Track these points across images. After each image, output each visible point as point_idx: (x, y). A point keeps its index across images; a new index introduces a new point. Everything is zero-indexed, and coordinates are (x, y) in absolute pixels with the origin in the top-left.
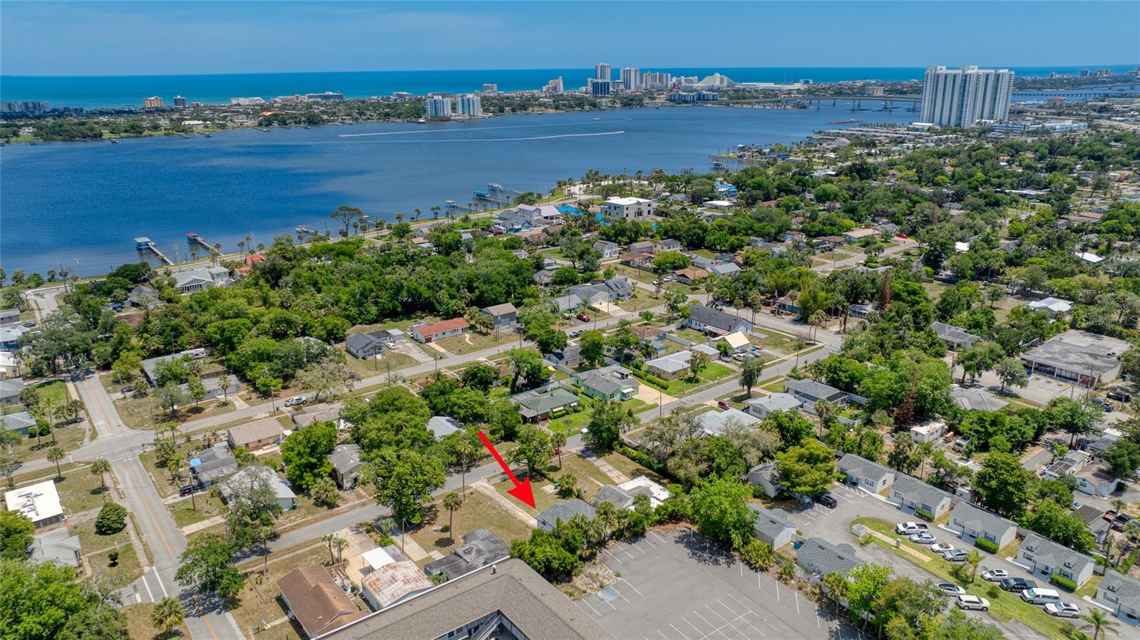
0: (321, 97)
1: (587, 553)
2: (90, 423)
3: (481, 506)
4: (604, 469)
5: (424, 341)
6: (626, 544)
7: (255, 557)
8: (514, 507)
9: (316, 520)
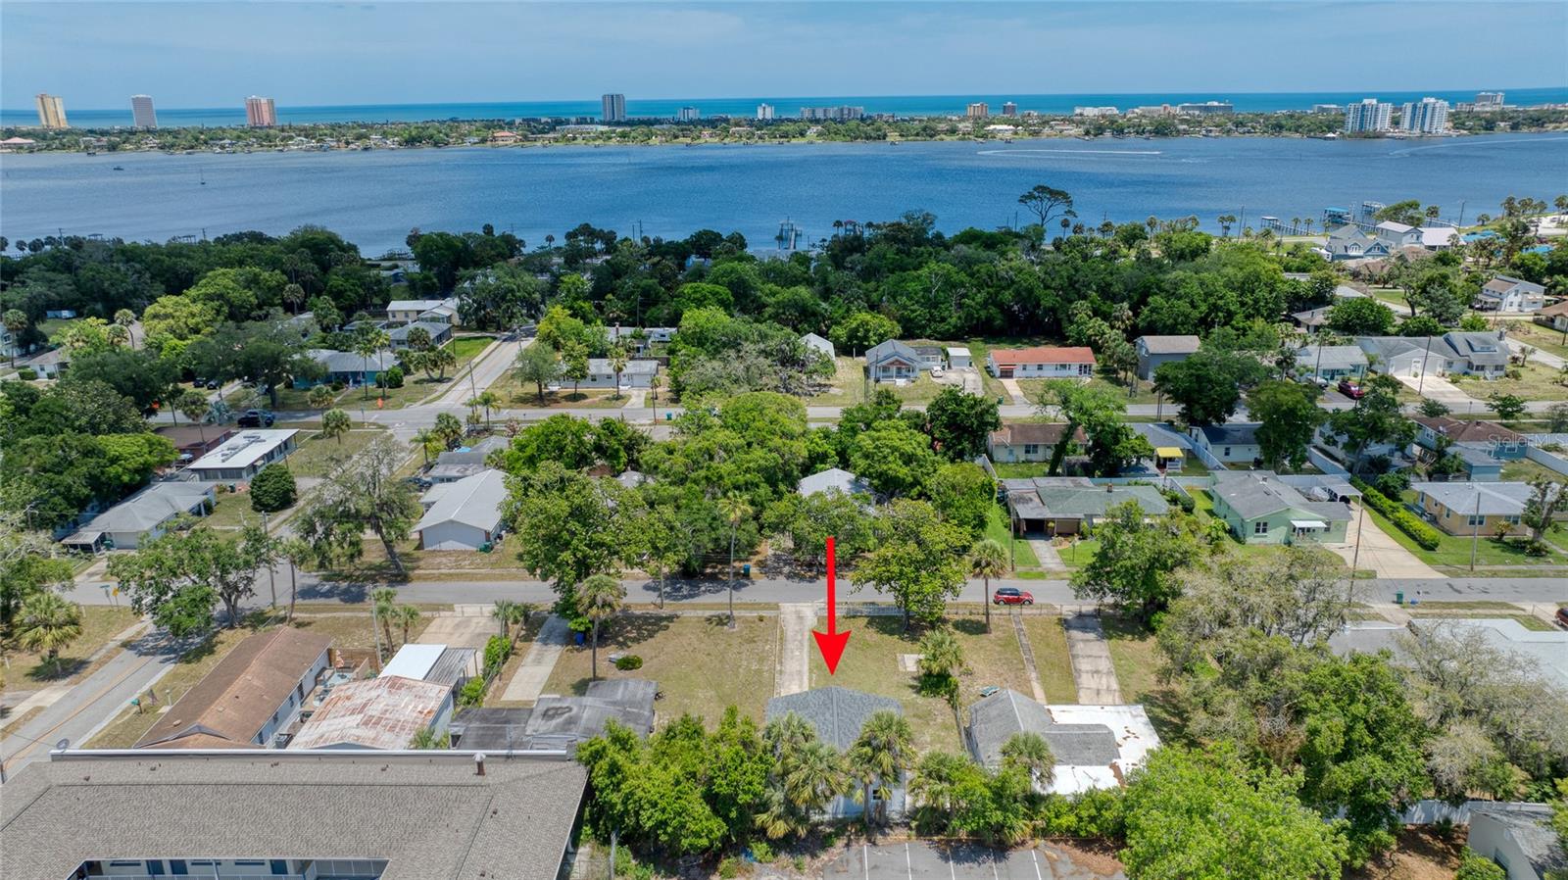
0: (1200, 108)
1: (779, 829)
2: (452, 386)
3: (747, 646)
4: (1084, 665)
5: (998, 374)
6: (934, 854)
7: (335, 601)
8: (800, 673)
9: (484, 578)
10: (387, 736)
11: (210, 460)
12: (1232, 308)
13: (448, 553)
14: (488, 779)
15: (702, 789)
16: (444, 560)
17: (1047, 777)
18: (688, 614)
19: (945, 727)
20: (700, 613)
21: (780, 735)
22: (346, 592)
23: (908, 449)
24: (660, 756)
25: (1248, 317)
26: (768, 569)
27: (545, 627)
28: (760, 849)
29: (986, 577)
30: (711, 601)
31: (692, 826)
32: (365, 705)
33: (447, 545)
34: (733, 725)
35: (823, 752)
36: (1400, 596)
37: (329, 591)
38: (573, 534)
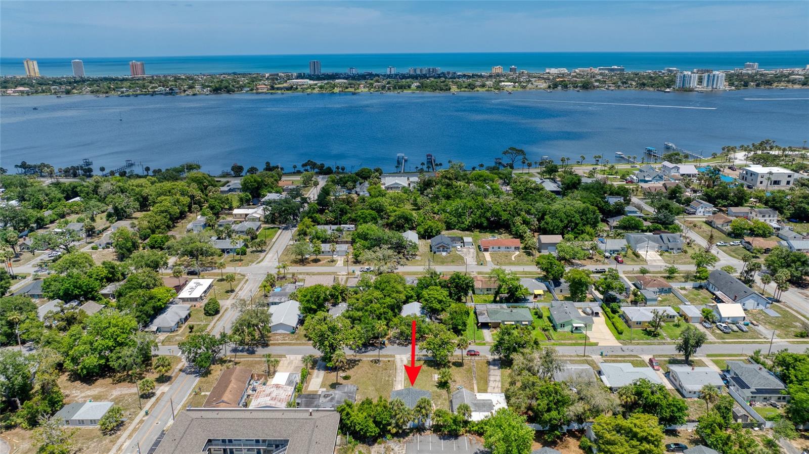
0: (608, 70)
1: (394, 431)
2: (266, 255)
3: (384, 371)
4: (492, 378)
5: (483, 250)
6: (438, 438)
7: (245, 354)
8: (401, 381)
9: (294, 344)
10: (279, 404)
11: (184, 294)
12: (577, 222)
13: (280, 334)
14: (313, 417)
15: (372, 419)
16: (279, 337)
17: (470, 416)
18: (365, 359)
19: (445, 400)
20: (368, 359)
21: (394, 405)
22: (248, 350)
23: (440, 298)
24: (360, 410)
25: (584, 225)
26: (392, 342)
27: (318, 364)
28: (389, 436)
29: (462, 349)
30: (372, 354)
31: (370, 430)
32: (270, 394)
33: (280, 331)
34: (381, 401)
35: (406, 409)
36: (602, 353)
37: (242, 350)
38: (328, 336)
